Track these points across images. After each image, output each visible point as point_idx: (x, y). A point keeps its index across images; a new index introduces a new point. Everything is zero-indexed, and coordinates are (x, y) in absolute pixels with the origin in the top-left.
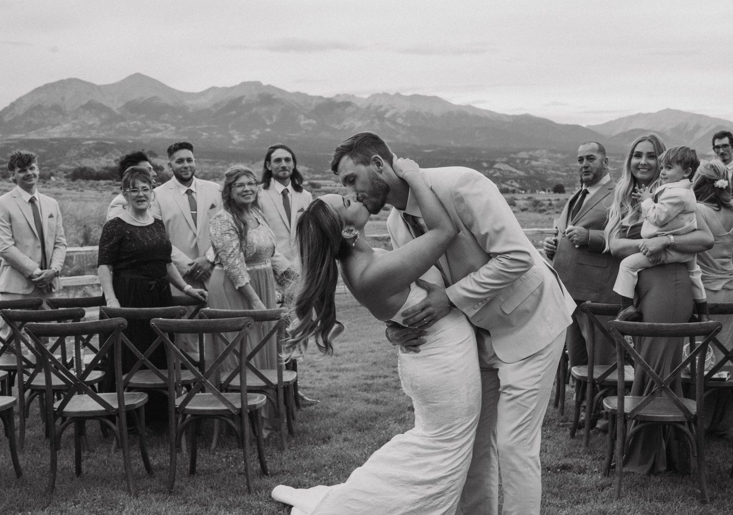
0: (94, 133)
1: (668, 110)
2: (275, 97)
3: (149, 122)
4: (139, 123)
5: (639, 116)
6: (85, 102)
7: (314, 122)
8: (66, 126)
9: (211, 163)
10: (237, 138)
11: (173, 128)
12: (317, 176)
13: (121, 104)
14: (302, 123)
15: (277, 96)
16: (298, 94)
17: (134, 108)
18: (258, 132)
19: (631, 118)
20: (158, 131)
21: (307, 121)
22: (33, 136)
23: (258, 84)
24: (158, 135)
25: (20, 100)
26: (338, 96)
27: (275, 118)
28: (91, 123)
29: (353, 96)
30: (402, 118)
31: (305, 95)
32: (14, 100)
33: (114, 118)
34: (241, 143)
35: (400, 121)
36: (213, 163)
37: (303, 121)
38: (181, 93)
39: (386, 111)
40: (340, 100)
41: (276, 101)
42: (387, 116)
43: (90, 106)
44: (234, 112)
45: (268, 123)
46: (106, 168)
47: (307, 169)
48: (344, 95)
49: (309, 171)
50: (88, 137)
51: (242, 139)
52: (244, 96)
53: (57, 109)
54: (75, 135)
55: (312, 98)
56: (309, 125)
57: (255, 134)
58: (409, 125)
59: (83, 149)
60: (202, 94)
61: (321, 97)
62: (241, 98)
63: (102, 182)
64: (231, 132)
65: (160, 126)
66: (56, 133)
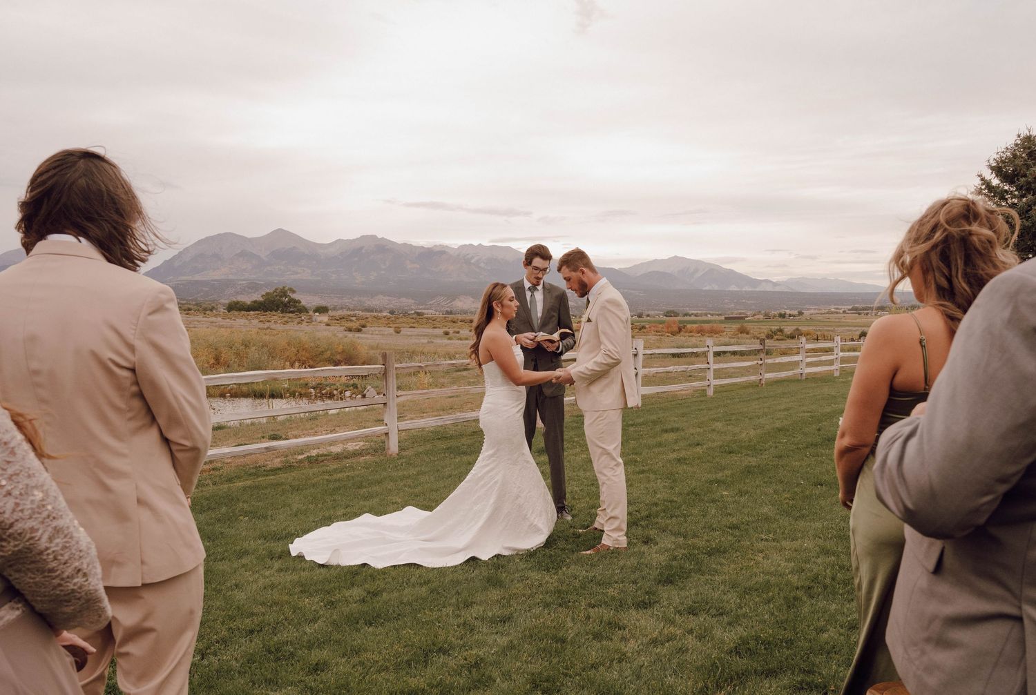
0: (248, 275)
1: (676, 257)
2: (387, 247)
3: (290, 267)
4: (282, 267)
5: (655, 261)
6: (240, 251)
7: (418, 266)
8: (225, 270)
10: (359, 279)
11: (309, 271)
12: (421, 307)
13: (268, 253)
15: (390, 246)
16: (405, 245)
17: (278, 255)
18: (375, 274)
19: (649, 263)
20: (297, 273)
21: (413, 265)
22: (197, 277)
23: (373, 237)
24: (298, 276)
25: (188, 250)
26: (435, 246)
27: (388, 263)
28: (244, 267)
29: (447, 246)
30: (484, 263)
31: (411, 245)
33: (262, 263)
34: (362, 283)
35: (482, 265)
36: (341, 298)
37: (409, 266)
38: (315, 243)
39: (473, 257)
40: (437, 249)
41: (389, 250)
42: (472, 261)
43: (243, 254)
44: (356, 259)
45: (383, 267)
46: (255, 302)
47: (413, 301)
48: (440, 245)
49: (415, 303)
50: (243, 278)
51: (363, 279)
52: (363, 247)
53: (217, 257)
54: (231, 277)
55: (416, 247)
56: (414, 268)
57: (373, 276)
58: (489, 268)
59: (239, 287)
60: (330, 245)
61: (423, 247)
62: (362, 248)
63: (252, 313)
64: (354, 274)
65: (299, 269)
66: (216, 274)
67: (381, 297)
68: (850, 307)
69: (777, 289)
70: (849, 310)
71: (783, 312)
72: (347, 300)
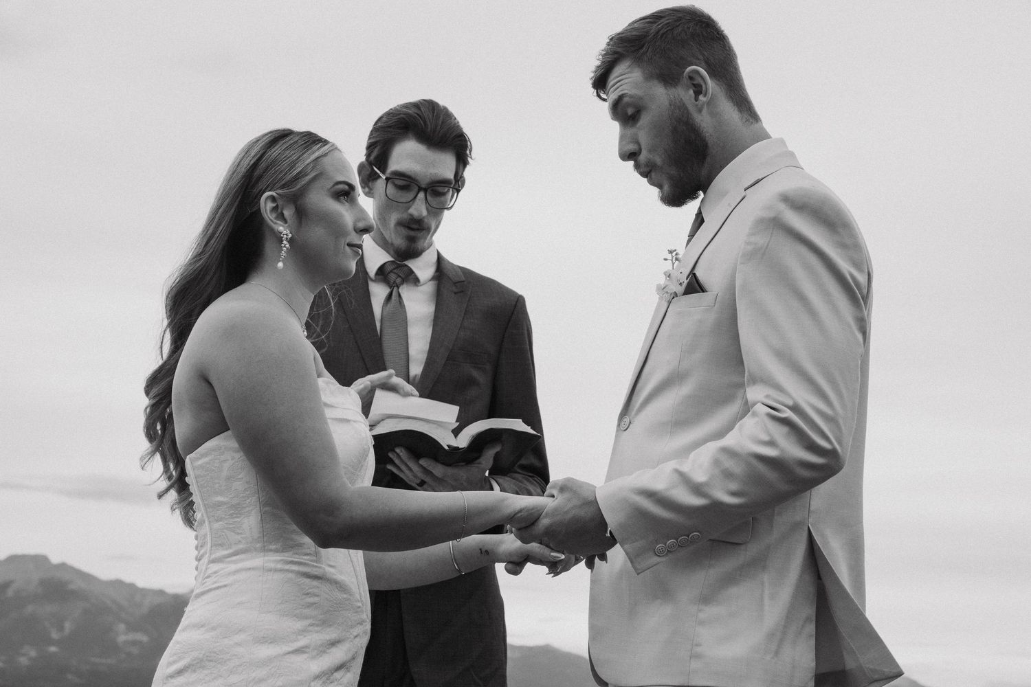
2: (72, 587)
7: (145, 639)
14: (122, 638)
15: (78, 584)
16: (118, 583)
18: (33, 653)
21: (131, 637)
23: (40, 561)
27: (68, 626)
31: (132, 587)
37: (123, 636)
41: (75, 595)
45: (55, 635)
52: (12, 582)
55: (144, 592)
56: (134, 643)
57: (27, 657)
61: (161, 593)
62: (6, 585)
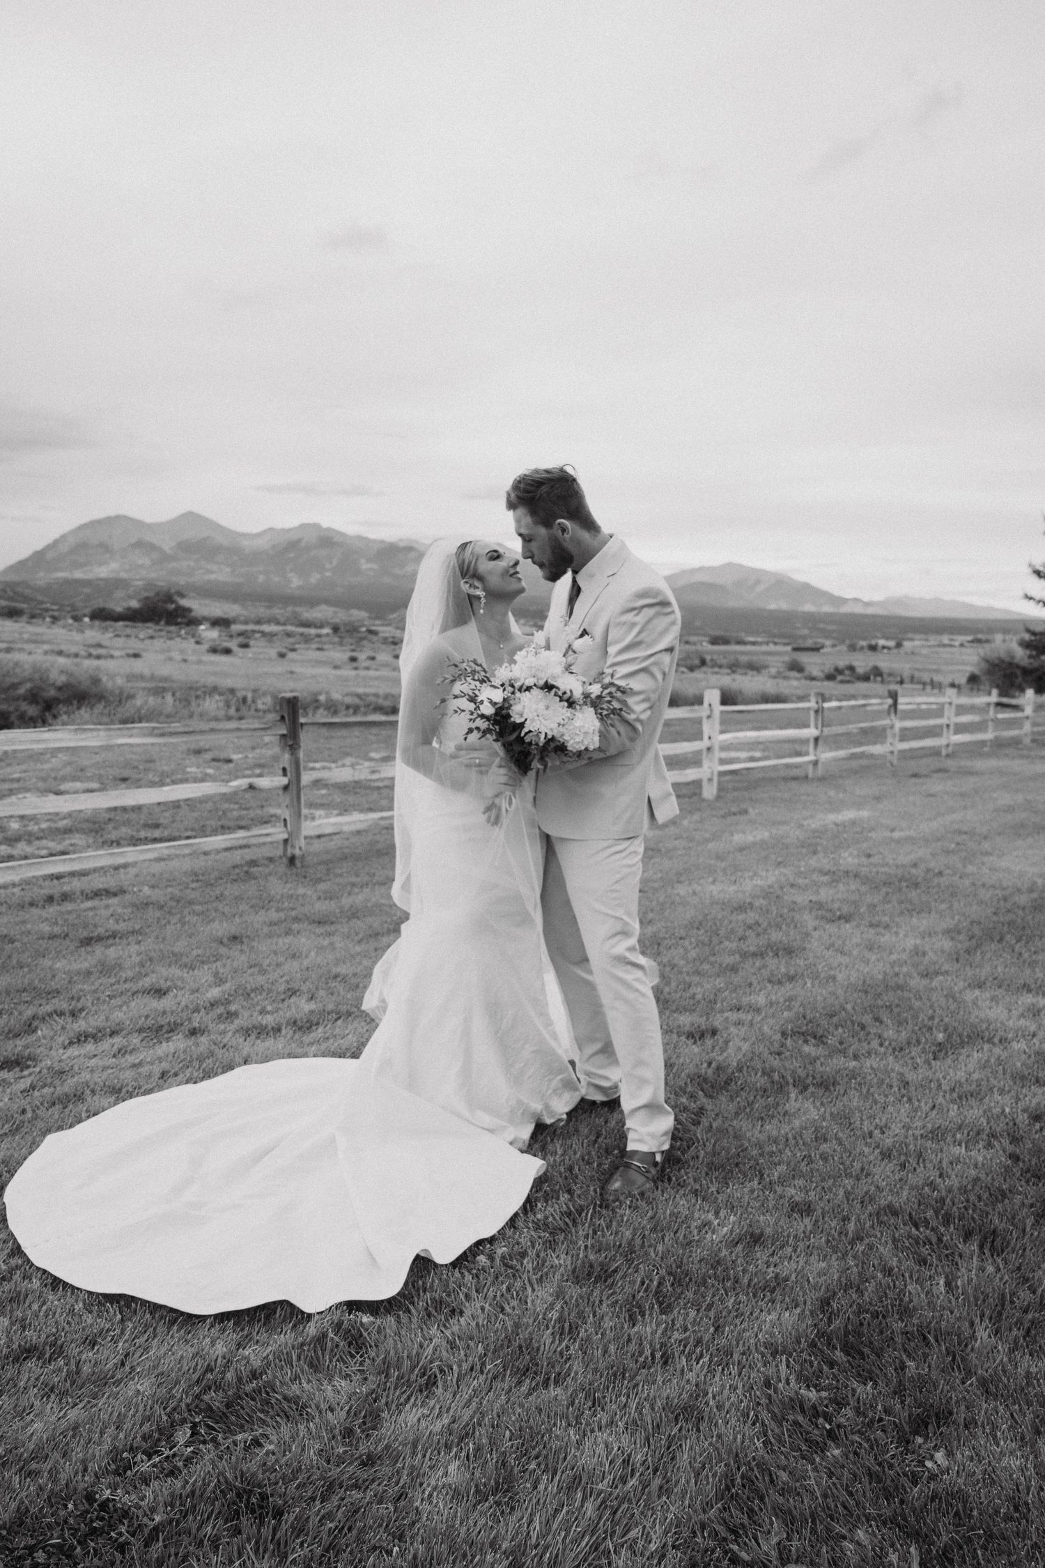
0: (143, 573)
1: (730, 565)
2: (335, 540)
3: (203, 563)
4: (192, 564)
5: (702, 569)
6: (133, 541)
7: (375, 566)
8: (114, 566)
9: (267, 607)
10: (296, 582)
11: (228, 570)
12: (377, 622)
13: (173, 544)
15: (338, 538)
16: (360, 538)
17: (187, 548)
18: (317, 576)
19: (693, 571)
20: (212, 572)
21: (369, 566)
22: (78, 575)
23: (316, 526)
24: (213, 577)
25: (64, 537)
26: (401, 540)
28: (140, 562)
29: (417, 542)
31: (366, 539)
32: (57, 536)
33: (165, 558)
34: (300, 587)
36: (269, 607)
37: (364, 566)
38: (235, 533)
40: (402, 545)
41: (336, 544)
43: (140, 544)
44: (292, 555)
45: (328, 566)
50: (138, 577)
51: (301, 583)
52: (303, 538)
53: (105, 547)
54: (123, 575)
55: (374, 541)
56: (371, 569)
57: (314, 578)
59: (132, 589)
60: (259, 535)
61: (382, 542)
62: (299, 541)
64: (289, 575)
65: (215, 568)
66: (103, 572)
67: (324, 607)
68: (970, 638)
69: (870, 611)
70: (969, 642)
71: (873, 642)
72: (277, 611)
